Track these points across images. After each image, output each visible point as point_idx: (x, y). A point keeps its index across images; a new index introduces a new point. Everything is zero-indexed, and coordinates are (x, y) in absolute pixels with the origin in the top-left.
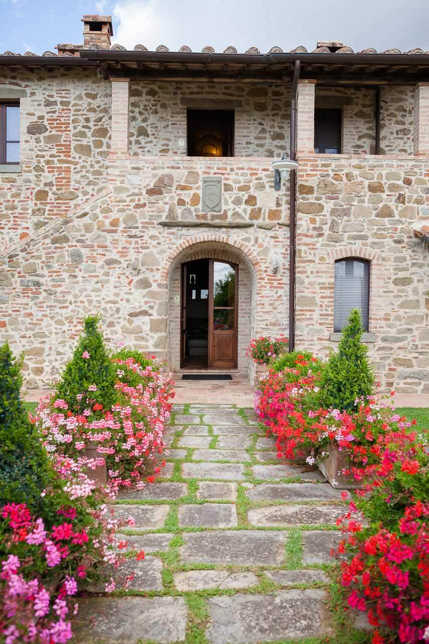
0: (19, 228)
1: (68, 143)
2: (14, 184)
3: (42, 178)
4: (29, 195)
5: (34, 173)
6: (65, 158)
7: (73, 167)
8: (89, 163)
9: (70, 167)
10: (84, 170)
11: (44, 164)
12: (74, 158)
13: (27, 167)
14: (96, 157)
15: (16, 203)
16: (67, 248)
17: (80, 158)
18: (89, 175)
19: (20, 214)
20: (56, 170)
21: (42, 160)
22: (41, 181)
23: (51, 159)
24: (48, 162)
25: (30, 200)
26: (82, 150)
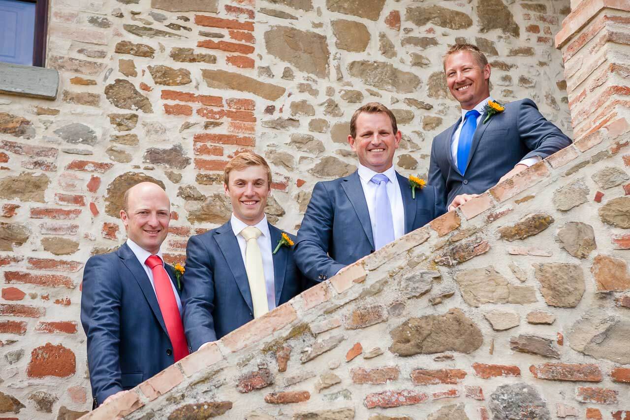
0: (31, 324)
1: (243, 18)
2: (21, 140)
3: (138, 130)
4: (82, 189)
5: (108, 107)
6: (231, 69)
7: (261, 103)
8: (323, 98)
9: (250, 104)
10: (305, 121)
11: (148, 80)
12: (267, 71)
13: (78, 81)
14: (347, 78)
15: (22, 217)
16: (472, 380)
17: (287, 75)
18: (325, 138)
19: (37, 263)
20: (196, 106)
21: (141, 64)
22: (133, 140)
23: (177, 65)
24: (164, 76)
25: (86, 212)
26: (296, 48)
